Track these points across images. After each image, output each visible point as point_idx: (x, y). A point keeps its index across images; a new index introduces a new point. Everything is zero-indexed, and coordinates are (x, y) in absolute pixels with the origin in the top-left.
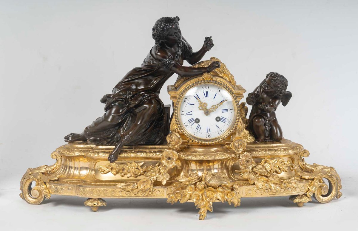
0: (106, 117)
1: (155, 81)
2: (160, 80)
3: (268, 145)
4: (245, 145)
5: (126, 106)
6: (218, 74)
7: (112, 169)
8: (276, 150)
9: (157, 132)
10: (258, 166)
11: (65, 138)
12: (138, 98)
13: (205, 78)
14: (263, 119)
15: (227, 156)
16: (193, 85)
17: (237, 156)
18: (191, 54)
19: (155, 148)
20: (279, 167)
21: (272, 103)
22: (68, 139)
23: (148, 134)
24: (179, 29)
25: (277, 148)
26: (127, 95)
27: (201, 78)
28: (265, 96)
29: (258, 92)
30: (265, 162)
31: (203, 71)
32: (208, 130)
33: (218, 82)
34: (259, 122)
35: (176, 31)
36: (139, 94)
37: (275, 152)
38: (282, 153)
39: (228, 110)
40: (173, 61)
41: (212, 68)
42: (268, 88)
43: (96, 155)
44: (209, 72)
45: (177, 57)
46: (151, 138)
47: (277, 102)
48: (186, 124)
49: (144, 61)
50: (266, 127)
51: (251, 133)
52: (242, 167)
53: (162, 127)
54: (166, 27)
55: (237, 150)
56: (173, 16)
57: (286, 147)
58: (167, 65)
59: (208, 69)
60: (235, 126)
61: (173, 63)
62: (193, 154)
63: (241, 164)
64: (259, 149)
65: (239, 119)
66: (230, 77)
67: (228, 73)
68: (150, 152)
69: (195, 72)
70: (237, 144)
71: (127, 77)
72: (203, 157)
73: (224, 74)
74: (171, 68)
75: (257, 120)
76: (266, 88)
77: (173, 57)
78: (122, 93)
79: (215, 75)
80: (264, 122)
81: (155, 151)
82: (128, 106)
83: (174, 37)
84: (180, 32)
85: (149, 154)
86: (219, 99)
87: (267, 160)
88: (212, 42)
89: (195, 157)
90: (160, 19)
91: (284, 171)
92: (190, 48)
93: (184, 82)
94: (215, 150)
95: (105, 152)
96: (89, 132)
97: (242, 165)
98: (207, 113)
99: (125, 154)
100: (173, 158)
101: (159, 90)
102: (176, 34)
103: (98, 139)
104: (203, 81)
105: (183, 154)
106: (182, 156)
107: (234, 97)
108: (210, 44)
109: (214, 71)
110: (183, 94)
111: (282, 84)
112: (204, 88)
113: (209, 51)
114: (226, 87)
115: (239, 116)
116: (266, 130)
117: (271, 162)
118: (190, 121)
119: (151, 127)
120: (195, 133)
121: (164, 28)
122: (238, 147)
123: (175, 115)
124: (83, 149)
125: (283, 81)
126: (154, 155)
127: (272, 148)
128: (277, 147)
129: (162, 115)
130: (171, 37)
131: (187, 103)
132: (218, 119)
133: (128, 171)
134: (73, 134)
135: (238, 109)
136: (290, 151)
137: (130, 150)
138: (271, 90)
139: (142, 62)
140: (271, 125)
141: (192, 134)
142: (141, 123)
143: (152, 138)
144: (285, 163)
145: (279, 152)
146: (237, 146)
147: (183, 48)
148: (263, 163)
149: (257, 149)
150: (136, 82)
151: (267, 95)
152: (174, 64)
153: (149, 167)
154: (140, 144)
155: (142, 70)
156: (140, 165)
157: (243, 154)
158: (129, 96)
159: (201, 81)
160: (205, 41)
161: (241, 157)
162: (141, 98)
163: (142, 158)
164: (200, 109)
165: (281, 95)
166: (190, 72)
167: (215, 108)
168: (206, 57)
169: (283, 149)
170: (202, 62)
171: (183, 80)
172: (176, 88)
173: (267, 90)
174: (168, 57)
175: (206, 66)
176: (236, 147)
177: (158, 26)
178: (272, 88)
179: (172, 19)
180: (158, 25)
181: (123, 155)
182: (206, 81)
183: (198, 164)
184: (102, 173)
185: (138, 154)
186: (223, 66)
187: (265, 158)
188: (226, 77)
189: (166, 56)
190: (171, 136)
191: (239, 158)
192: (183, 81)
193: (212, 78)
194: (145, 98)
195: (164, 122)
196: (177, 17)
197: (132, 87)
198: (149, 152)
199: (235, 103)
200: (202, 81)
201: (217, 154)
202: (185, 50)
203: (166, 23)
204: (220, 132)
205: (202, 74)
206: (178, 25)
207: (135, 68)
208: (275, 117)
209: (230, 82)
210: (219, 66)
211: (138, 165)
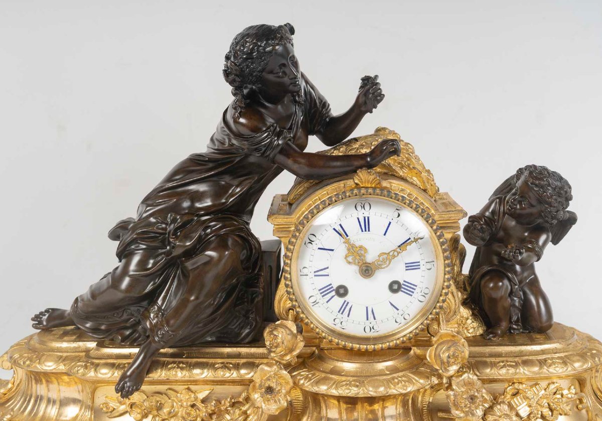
0: (116, 278)
1: (237, 186)
2: (249, 185)
3: (520, 347)
4: (465, 355)
5: (163, 251)
6: (394, 170)
7: (132, 405)
8: (542, 363)
9: (243, 312)
10: (499, 407)
11: (33, 319)
12: (193, 232)
13: (362, 182)
14: (506, 282)
15: (419, 385)
16: (331, 201)
17: (445, 381)
18: (328, 120)
19: (239, 356)
20: (549, 405)
21: (531, 242)
22: (40, 323)
23: (221, 320)
24: (293, 56)
25: (544, 357)
26: (167, 224)
27: (350, 183)
28: (513, 223)
29: (493, 212)
30: (515, 395)
31: (357, 163)
32: (370, 314)
33: (396, 194)
34: (496, 287)
35: (284, 61)
36: (198, 221)
37: (541, 367)
38: (557, 370)
39: (421, 264)
40: (278, 139)
41: (380, 158)
42: (521, 205)
43: (92, 374)
44: (370, 166)
45: (290, 128)
46: (230, 327)
47: (543, 238)
48: (312, 299)
49: (212, 140)
50: (512, 300)
51: (476, 312)
52: (457, 412)
53: (255, 302)
54: (258, 49)
55: (445, 369)
56: (275, 22)
57: (566, 354)
58: (264, 149)
59: (369, 159)
60: (438, 304)
61: (278, 145)
62: (331, 379)
63: (455, 405)
64: (498, 360)
65: (448, 287)
66: (425, 179)
67: (420, 168)
68: (225, 367)
69: (334, 167)
70: (444, 356)
71: (170, 179)
72: (355, 389)
73: (410, 169)
74: (275, 155)
75: (491, 285)
76: (516, 205)
77: (278, 129)
78: (155, 218)
79: (385, 174)
80: (509, 287)
81: (238, 364)
82: (168, 254)
83: (279, 77)
84: (295, 64)
85: (222, 373)
86: (397, 236)
87: (521, 387)
88: (380, 89)
89: (336, 388)
90: (244, 30)
91: (561, 414)
92: (324, 105)
93: (311, 191)
94: (387, 368)
95: (113, 366)
96: (80, 312)
97: (457, 406)
98: (367, 271)
99: (162, 371)
100: (279, 388)
101: (250, 207)
102: (284, 69)
103: (103, 327)
104: (356, 191)
105: (306, 378)
106: (302, 382)
107: (435, 231)
108: (373, 94)
109: (383, 162)
110: (303, 223)
111: (559, 195)
112: (359, 208)
113: (371, 112)
114: (414, 206)
115: (449, 280)
116: (514, 306)
117: (529, 394)
118: (325, 291)
119: (227, 304)
120: (337, 321)
121: (252, 53)
122: (448, 362)
123: (286, 279)
124: (65, 355)
125: (561, 188)
126: (234, 375)
127: (531, 358)
128: (543, 352)
129: (256, 272)
130: (271, 77)
131: (315, 246)
132: (395, 287)
133: (170, 413)
134: (53, 309)
135: (446, 262)
136: (577, 365)
137: (176, 360)
138: (528, 211)
139: (208, 141)
140: (525, 293)
141: (329, 323)
142: (197, 298)
143: (234, 326)
144: (565, 392)
145: (551, 370)
146: (445, 360)
147: (308, 105)
148: (509, 396)
149: (493, 360)
150: (191, 190)
151: (518, 222)
152: (280, 147)
153: (223, 402)
154: (203, 341)
155: (206, 161)
156: (201, 398)
157: (461, 379)
158: (172, 226)
159: (352, 190)
160: (361, 87)
161: (454, 387)
162: (200, 232)
163: (206, 382)
164: (349, 263)
165: (555, 222)
166: (324, 167)
167: (388, 258)
168: (365, 127)
169: (559, 358)
170: (356, 140)
171: (306, 185)
172: (290, 204)
173: (518, 212)
174: (264, 129)
175: (364, 151)
176: (443, 363)
177: (238, 48)
178: (532, 206)
179: (273, 30)
180: (236, 47)
181: (159, 374)
182: (363, 191)
183: (344, 406)
184: (109, 414)
185: (197, 371)
186: (407, 150)
187: (513, 383)
188: (415, 178)
189: (260, 125)
190: (275, 333)
191: (449, 387)
192: (308, 188)
193: (379, 183)
194: (210, 234)
195: (262, 290)
196: (287, 25)
197: (183, 202)
198: (222, 368)
199: (439, 247)
200: (354, 192)
201: (393, 379)
202: (313, 111)
203: (258, 40)
204: (400, 319)
205: (354, 171)
206: (289, 45)
207: (191, 155)
208: (534, 274)
209: (425, 191)
210: (396, 152)
211: (196, 398)
